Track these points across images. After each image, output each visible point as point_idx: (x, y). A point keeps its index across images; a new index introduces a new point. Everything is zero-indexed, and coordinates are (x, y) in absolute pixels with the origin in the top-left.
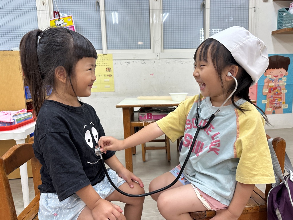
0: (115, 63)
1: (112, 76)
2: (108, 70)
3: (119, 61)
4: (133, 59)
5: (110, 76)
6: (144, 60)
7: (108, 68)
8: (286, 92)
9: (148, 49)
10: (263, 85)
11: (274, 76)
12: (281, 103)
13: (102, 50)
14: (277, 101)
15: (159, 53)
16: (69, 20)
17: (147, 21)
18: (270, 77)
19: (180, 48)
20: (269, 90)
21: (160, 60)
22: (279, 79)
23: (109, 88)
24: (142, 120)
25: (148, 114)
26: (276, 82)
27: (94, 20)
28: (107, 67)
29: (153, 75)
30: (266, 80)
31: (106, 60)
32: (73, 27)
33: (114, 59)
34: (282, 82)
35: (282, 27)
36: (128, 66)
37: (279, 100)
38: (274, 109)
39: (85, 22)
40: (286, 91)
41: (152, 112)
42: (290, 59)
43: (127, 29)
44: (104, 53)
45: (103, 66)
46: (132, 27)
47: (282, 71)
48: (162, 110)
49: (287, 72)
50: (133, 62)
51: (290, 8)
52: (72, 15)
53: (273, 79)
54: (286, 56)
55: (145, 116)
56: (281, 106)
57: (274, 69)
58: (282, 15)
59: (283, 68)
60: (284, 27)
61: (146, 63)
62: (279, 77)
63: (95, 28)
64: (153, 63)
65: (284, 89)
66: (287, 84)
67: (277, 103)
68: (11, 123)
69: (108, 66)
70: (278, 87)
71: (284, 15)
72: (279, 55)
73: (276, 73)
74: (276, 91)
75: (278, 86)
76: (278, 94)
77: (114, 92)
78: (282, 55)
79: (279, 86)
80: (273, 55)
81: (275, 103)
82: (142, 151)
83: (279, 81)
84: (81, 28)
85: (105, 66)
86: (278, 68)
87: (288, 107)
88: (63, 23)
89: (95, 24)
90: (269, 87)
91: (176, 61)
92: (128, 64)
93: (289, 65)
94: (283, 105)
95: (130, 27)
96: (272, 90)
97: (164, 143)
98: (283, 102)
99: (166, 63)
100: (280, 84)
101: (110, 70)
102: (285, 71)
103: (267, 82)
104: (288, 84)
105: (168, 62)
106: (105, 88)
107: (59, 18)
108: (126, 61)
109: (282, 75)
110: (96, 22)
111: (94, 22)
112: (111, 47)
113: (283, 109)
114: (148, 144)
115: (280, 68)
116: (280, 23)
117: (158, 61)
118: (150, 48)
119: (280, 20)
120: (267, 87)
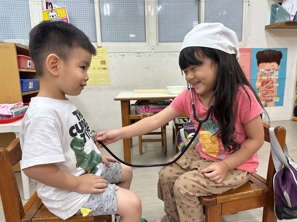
0: (110, 56)
1: (107, 69)
2: (103, 63)
3: (114, 54)
4: (128, 52)
5: (104, 69)
6: (139, 53)
7: (103, 61)
8: (278, 85)
9: (143, 42)
10: (256, 78)
11: (267, 70)
12: (272, 96)
13: (97, 42)
14: (269, 95)
15: (155, 46)
16: (62, 12)
17: (142, 14)
18: (263, 71)
19: (175, 41)
20: (261, 83)
21: (156, 53)
22: (271, 73)
23: (104, 81)
24: (140, 113)
25: (145, 107)
26: (268, 76)
27: (88, 12)
28: (101, 60)
29: (148, 68)
30: (259, 74)
31: (101, 53)
32: (67, 19)
33: (108, 52)
34: (274, 76)
35: (275, 21)
36: (123, 59)
37: (271, 94)
38: (266, 102)
39: (78, 13)
40: (278, 84)
41: (149, 105)
42: (282, 53)
43: (122, 22)
44: (98, 46)
45: (97, 58)
46: (127, 19)
47: (275, 64)
48: (160, 103)
49: (279, 66)
50: (129, 55)
51: (283, 3)
52: (65, 6)
53: (265, 73)
54: (278, 50)
55: (143, 109)
56: (273, 99)
57: (267, 63)
58: (275, 9)
59: (275, 62)
60: (277, 22)
61: (141, 56)
62: (271, 71)
63: (89, 20)
64: (148, 56)
65: (276, 83)
66: (278, 78)
68: (9, 116)
69: (103, 58)
71: (277, 10)
72: (271, 49)
73: (269, 67)
74: (268, 84)
75: (270, 79)
76: (270, 88)
77: (109, 85)
78: (274, 50)
80: (266, 49)
81: (267, 97)
82: (139, 144)
83: (271, 75)
84: (75, 19)
85: (99, 58)
86: (270, 62)
87: (280, 100)
88: (56, 15)
89: (89, 16)
90: (262, 81)
91: (171, 54)
92: (123, 57)
93: (281, 59)
94: (275, 98)
95: (125, 19)
96: (264, 83)
97: (160, 135)
98: (274, 95)
99: (161, 56)
100: (273, 77)
101: (105, 63)
102: (277, 65)
103: (260, 76)
104: (280, 77)
105: (163, 55)
106: (100, 81)
107: (52, 10)
108: (121, 54)
109: (274, 69)
110: (90, 14)
111: (88, 14)
112: (105, 39)
113: (275, 102)
114: (144, 137)
115: (272, 62)
116: (273, 18)
117: (154, 54)
118: (145, 41)
119: (274, 15)
120: (259, 80)
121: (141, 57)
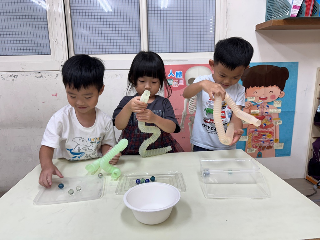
4: (22, 70)
6: (39, 72)
8: (281, 124)
9: (48, 55)
11: (260, 98)
12: (271, 140)
14: (266, 138)
18: (253, 100)
26: (263, 108)
29: (56, 95)
36: (14, 81)
37: (269, 137)
38: (259, 150)
40: (281, 121)
42: (289, 70)
50: (23, 75)
53: (258, 103)
54: (280, 66)
56: (272, 146)
59: (275, 86)
60: (274, 18)
61: (43, 76)
62: (269, 100)
64: (55, 77)
65: (277, 119)
66: (281, 112)
67: (265, 141)
70: (267, 116)
72: (268, 64)
73: (263, 93)
74: (263, 121)
75: (266, 114)
76: (266, 127)
79: (269, 114)
80: (259, 64)
81: (261, 141)
86: (266, 85)
87: (284, 147)
92: (15, 79)
93: (286, 81)
94: (275, 144)
98: (275, 139)
102: (280, 90)
103: (248, 108)
104: (284, 111)
108: (11, 74)
109: (273, 97)
113: (276, 150)
115: (270, 86)
116: (269, 12)
119: (270, 6)
121: (43, 78)
